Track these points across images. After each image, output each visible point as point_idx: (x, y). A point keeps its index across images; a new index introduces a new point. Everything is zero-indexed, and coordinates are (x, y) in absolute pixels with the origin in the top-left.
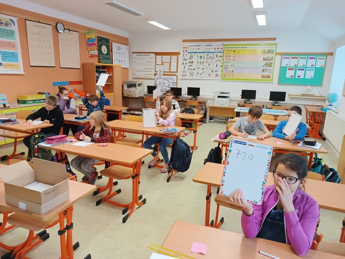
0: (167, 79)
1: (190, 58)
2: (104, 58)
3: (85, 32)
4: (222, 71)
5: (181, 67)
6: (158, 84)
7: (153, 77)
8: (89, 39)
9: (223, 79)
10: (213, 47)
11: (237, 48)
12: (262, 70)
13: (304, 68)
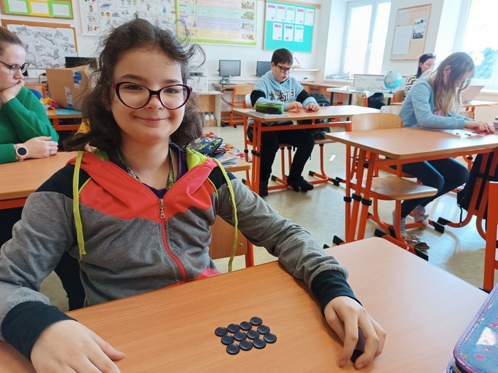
0: (46, 36)
5: (80, 6)
12: (241, 25)
13: (292, 26)
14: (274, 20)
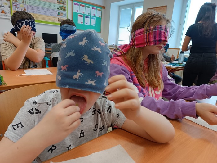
12: (57, 13)
13: (89, 16)
14: (78, 12)
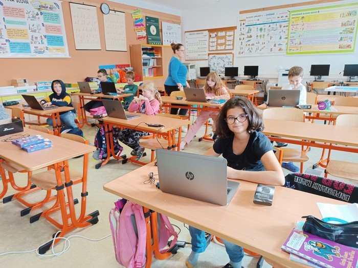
0: (222, 59)
1: (248, 32)
2: (153, 40)
3: (132, 12)
4: (287, 44)
5: (237, 43)
6: (212, 64)
7: (207, 57)
8: (136, 19)
9: (288, 53)
10: (276, 16)
11: (306, 13)
12: (339, 39)
